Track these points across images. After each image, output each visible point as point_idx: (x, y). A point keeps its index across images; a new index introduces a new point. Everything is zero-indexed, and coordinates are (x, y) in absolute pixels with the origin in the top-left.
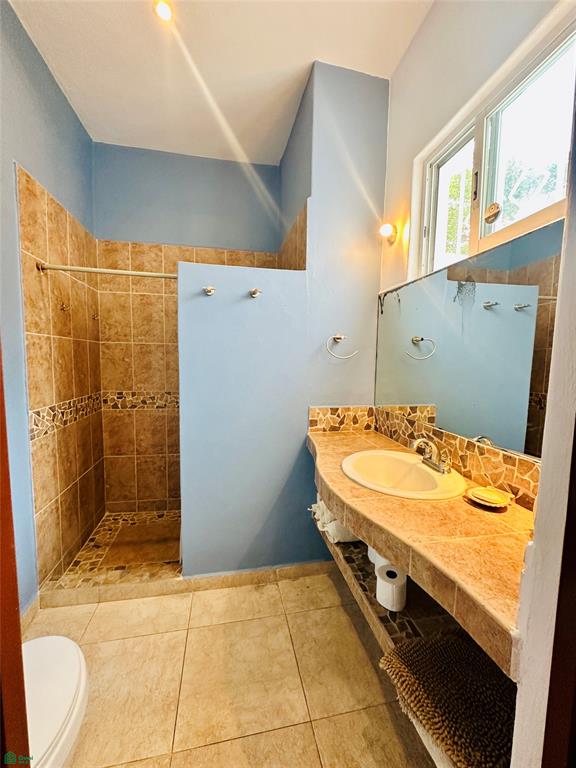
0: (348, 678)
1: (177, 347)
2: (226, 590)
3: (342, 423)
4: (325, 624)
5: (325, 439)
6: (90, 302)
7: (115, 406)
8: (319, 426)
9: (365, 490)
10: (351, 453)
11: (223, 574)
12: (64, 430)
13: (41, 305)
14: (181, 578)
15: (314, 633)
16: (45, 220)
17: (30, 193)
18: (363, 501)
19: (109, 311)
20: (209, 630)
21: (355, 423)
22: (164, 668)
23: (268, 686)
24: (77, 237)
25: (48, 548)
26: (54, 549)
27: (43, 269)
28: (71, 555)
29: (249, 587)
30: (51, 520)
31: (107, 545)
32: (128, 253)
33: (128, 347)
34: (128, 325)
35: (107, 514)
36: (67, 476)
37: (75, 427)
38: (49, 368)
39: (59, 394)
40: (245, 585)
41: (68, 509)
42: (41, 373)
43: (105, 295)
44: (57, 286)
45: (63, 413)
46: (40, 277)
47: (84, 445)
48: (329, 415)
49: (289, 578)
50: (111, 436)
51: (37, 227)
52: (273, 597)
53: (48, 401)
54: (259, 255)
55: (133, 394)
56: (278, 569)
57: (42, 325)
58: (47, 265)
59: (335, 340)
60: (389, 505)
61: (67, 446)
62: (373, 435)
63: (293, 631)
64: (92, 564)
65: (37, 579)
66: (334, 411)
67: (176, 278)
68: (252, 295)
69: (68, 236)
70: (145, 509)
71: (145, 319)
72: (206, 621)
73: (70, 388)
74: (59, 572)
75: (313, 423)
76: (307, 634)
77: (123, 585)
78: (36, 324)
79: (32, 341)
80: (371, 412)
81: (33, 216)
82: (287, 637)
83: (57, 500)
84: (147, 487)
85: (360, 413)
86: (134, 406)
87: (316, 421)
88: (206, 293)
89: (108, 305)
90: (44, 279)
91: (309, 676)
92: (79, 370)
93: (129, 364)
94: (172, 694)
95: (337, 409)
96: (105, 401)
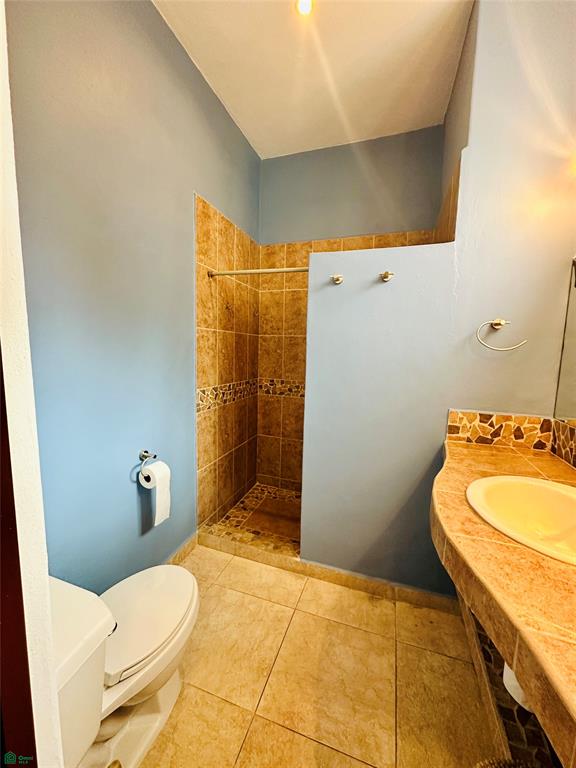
0: (460, 758)
1: (305, 339)
2: (338, 588)
3: (496, 434)
4: (444, 675)
5: (465, 451)
6: (252, 301)
7: (268, 392)
8: (460, 435)
9: (486, 527)
10: (492, 475)
11: (337, 570)
12: (224, 408)
13: (210, 305)
14: (298, 559)
15: (427, 678)
16: (216, 236)
17: (205, 215)
18: (473, 541)
19: (267, 308)
20: (315, 620)
21: (517, 437)
22: (268, 634)
23: (357, 707)
24: (242, 246)
25: (207, 500)
26: (211, 501)
27: (212, 276)
28: (225, 510)
29: (363, 594)
30: (210, 478)
31: (252, 510)
32: (283, 254)
33: (280, 339)
34: (281, 320)
35: (258, 484)
36: (224, 445)
37: (234, 406)
38: (214, 357)
39: (221, 378)
40: (360, 590)
41: (225, 472)
42: (207, 360)
43: (264, 294)
44: (224, 288)
45: (223, 394)
46: (210, 282)
47: (240, 422)
48: (477, 422)
49: (411, 603)
50: (264, 418)
51: (210, 242)
52: (386, 615)
53: (212, 382)
54: (410, 235)
55: (282, 382)
56: (397, 587)
57: (210, 321)
58: (215, 272)
59: (493, 327)
60: (514, 558)
61: (226, 421)
62: (548, 458)
63: (400, 664)
64: (238, 522)
65: (197, 520)
66: (485, 418)
67: (307, 271)
68: (383, 278)
69: (235, 247)
70: (287, 487)
71: (295, 313)
72: (312, 609)
73: (231, 373)
74: (214, 521)
75: (453, 429)
76: (418, 676)
77: (252, 547)
78: (206, 321)
79: (201, 334)
80: (546, 426)
81: (207, 234)
82: (392, 666)
83: (215, 464)
84: (289, 468)
85: (526, 425)
86: (282, 393)
87: (458, 428)
88: (335, 282)
89: (266, 303)
90: (213, 284)
91: (407, 724)
92: (239, 359)
93: (280, 355)
94: (267, 662)
95: (491, 416)
96: (261, 387)
